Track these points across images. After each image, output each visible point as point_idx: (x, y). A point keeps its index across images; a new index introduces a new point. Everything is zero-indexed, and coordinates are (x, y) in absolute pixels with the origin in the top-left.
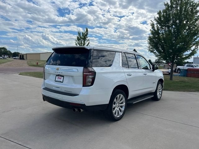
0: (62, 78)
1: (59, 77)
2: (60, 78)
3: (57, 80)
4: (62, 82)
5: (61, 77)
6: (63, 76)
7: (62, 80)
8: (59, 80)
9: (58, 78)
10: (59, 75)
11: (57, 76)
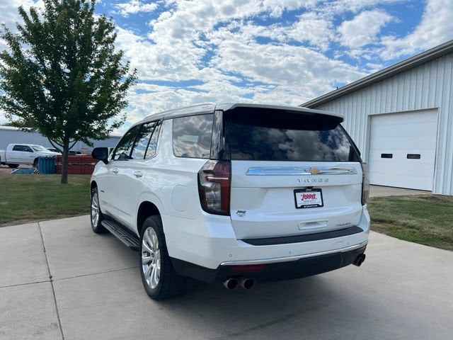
0: (318, 194)
1: (306, 194)
2: (313, 197)
3: (300, 203)
4: (322, 206)
5: (312, 193)
6: (319, 190)
7: (318, 201)
8: (309, 202)
9: (304, 196)
10: (309, 188)
11: (296, 191)
